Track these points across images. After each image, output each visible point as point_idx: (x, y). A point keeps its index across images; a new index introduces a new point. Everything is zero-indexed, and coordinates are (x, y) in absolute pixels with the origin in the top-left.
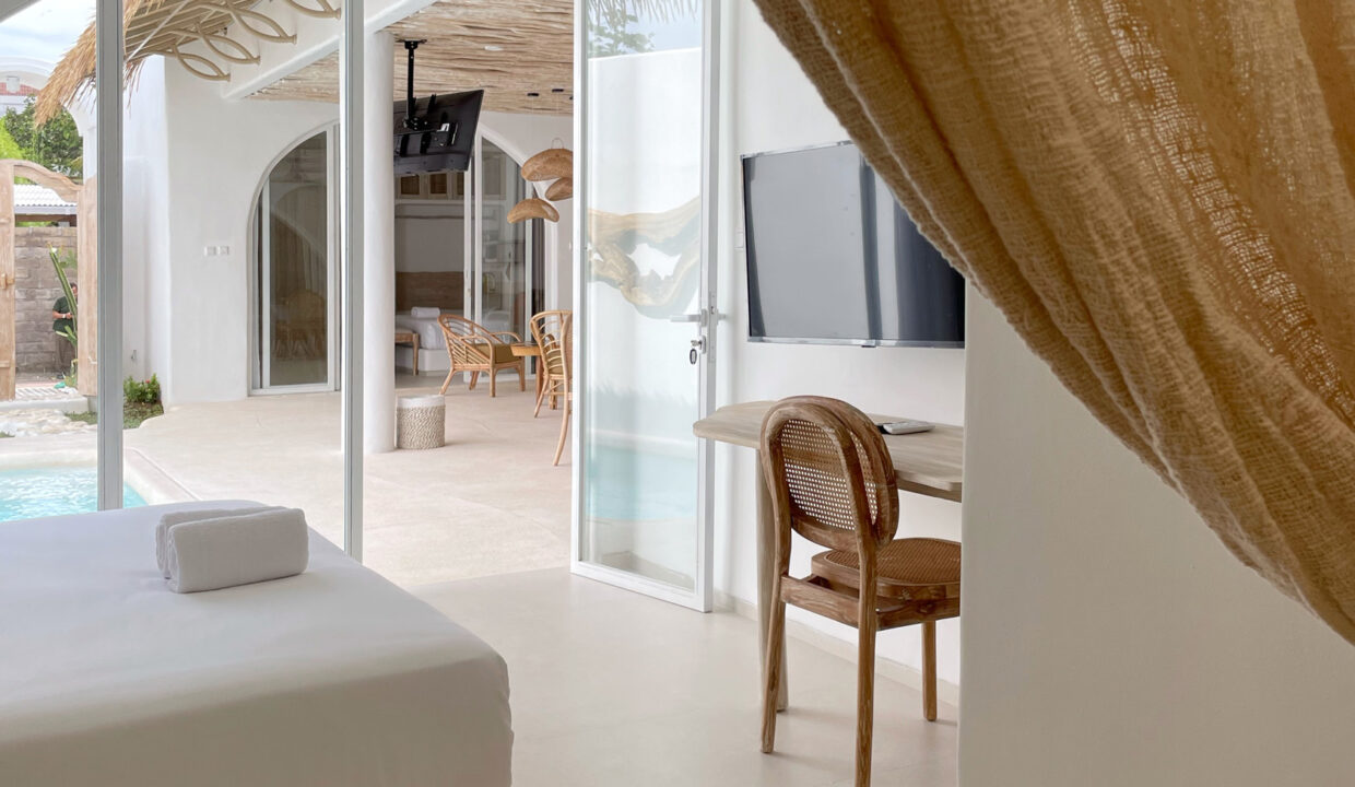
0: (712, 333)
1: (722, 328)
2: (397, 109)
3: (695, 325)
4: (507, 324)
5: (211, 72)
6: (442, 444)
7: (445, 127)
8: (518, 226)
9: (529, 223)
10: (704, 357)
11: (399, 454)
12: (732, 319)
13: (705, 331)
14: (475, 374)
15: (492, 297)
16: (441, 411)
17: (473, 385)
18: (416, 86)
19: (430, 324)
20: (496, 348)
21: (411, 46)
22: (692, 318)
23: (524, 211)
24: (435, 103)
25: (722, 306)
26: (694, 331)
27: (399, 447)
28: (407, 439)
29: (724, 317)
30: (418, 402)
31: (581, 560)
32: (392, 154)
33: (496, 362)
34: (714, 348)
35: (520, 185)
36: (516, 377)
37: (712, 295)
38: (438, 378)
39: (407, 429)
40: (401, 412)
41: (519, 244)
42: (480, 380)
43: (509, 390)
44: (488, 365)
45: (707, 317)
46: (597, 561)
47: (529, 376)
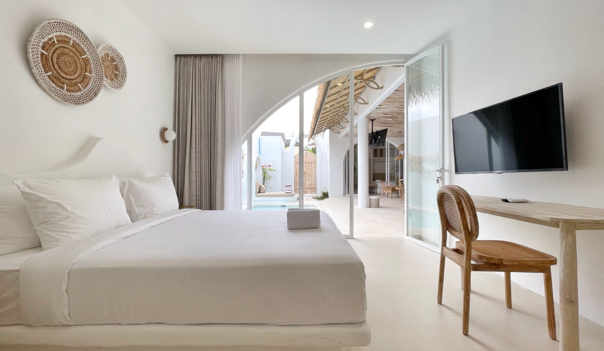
0: (443, 175)
1: (446, 174)
2: (369, 134)
3: (438, 172)
4: (396, 183)
5: (337, 132)
6: (379, 207)
7: (379, 137)
8: (398, 161)
9: (400, 160)
10: (441, 182)
11: (370, 208)
12: (450, 171)
13: (441, 175)
14: (388, 193)
15: (392, 178)
16: (379, 199)
17: (387, 196)
18: (373, 129)
19: (379, 183)
20: (392, 188)
21: (372, 120)
22: (437, 170)
23: (398, 158)
24: (377, 132)
25: (446, 167)
26: (438, 174)
27: (370, 207)
28: (371, 205)
29: (447, 170)
30: (373, 197)
31: (407, 235)
32: (368, 144)
33: (392, 191)
34: (444, 179)
35: (398, 152)
36: (397, 195)
37: (443, 164)
38: (380, 194)
39: (371, 203)
40: (370, 199)
41: (398, 167)
42: (389, 195)
43: (395, 197)
44: (390, 192)
45: (442, 170)
46: (411, 236)
47: (400, 195)
